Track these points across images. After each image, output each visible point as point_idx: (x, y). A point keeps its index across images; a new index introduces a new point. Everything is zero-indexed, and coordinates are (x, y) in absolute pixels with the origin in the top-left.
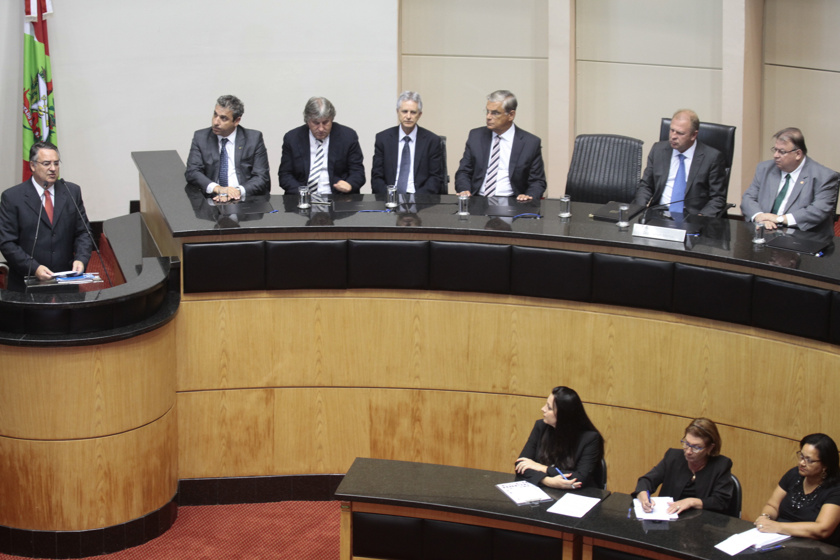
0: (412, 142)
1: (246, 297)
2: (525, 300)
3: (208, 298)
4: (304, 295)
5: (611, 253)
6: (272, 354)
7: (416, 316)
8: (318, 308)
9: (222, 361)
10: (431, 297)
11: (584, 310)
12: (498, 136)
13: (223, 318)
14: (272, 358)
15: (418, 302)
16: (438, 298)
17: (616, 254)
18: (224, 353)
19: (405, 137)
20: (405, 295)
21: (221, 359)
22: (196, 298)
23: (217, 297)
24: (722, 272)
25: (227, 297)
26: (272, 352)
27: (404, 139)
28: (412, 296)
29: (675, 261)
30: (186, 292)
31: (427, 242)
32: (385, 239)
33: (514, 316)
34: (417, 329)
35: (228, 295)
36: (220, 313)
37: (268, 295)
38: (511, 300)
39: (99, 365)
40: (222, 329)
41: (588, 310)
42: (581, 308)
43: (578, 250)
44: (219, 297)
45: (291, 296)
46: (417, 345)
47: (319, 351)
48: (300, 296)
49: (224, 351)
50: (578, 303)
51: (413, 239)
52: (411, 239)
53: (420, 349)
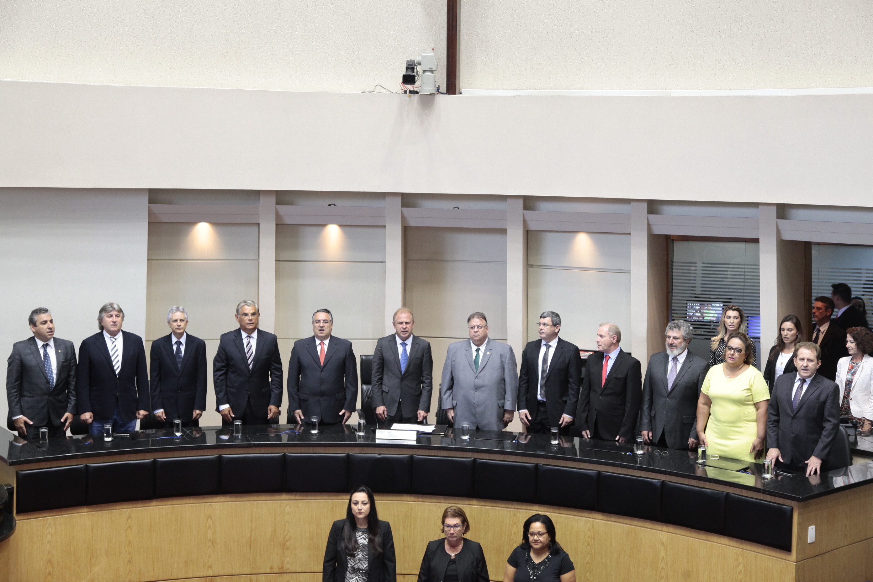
0: (183, 345)
1: (69, 513)
2: (296, 495)
3: (37, 516)
4: (117, 508)
5: (362, 453)
6: (90, 560)
7: (210, 517)
8: (129, 517)
9: (47, 569)
10: (221, 500)
11: (342, 499)
12: (248, 336)
13: (49, 533)
14: (90, 563)
15: (211, 505)
16: (226, 501)
17: (366, 453)
18: (49, 563)
19: (177, 341)
20: (200, 501)
21: (47, 568)
22: (26, 517)
23: (44, 515)
24: (450, 459)
25: (53, 515)
26: (91, 558)
28: (205, 500)
29: (412, 454)
30: (18, 513)
31: (218, 456)
33: (287, 509)
34: (210, 527)
35: (54, 512)
36: (47, 529)
37: (88, 510)
38: (284, 496)
40: (49, 542)
41: (345, 499)
42: (340, 497)
43: (337, 452)
44: (46, 515)
45: (107, 509)
46: (210, 540)
47: (129, 553)
48: (114, 508)
49: (49, 561)
50: (337, 493)
51: (207, 455)
52: (205, 455)
53: (212, 543)
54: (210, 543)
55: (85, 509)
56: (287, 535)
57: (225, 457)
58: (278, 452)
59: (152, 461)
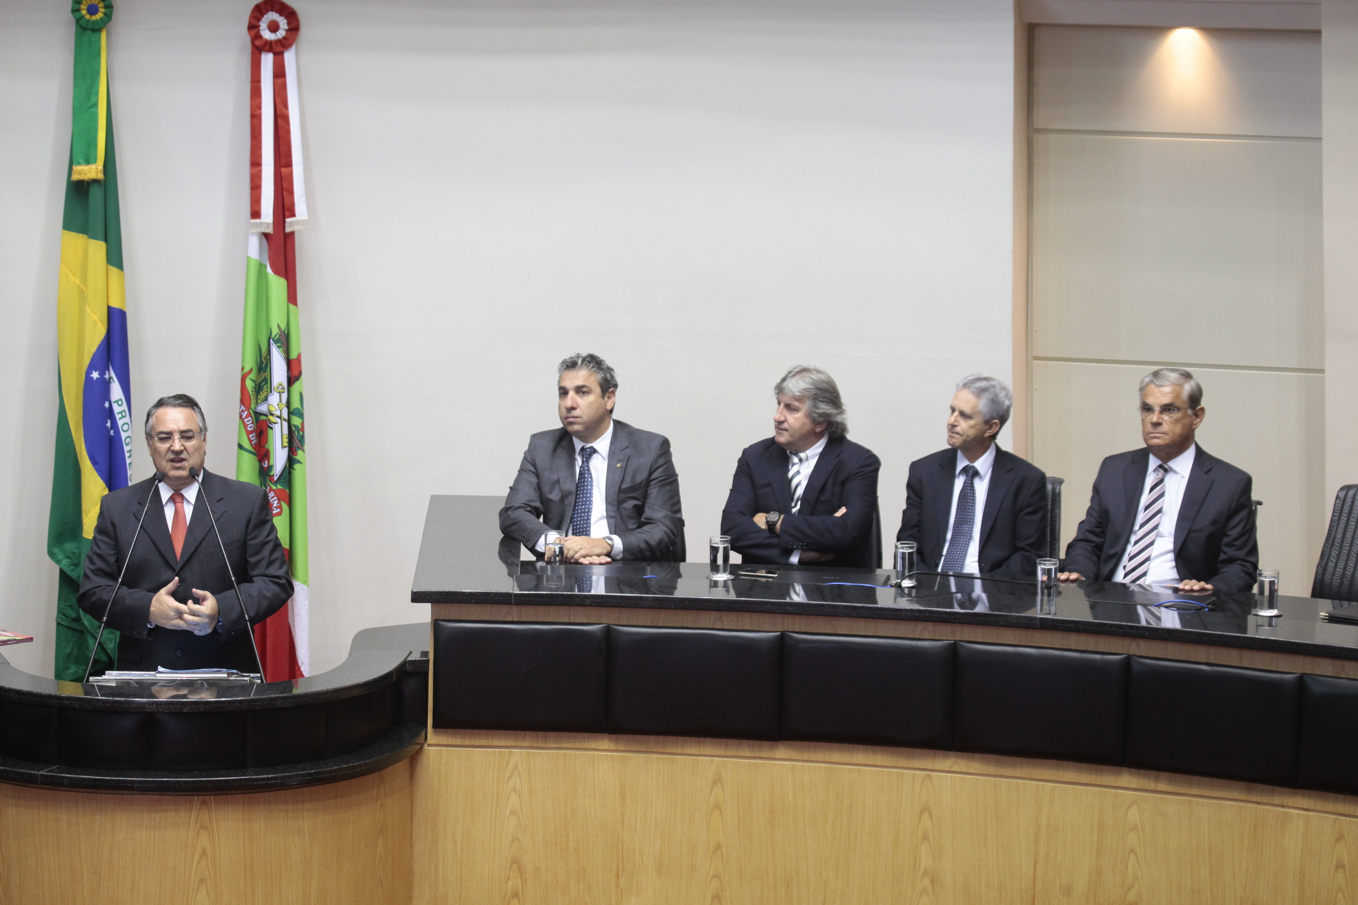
1: (565, 745)
2: (1157, 779)
3: (484, 742)
4: (688, 750)
5: (1342, 676)
6: (618, 877)
7: (925, 809)
8: (717, 781)
9: (510, 883)
10: (956, 768)
11: (1283, 806)
12: (1160, 466)
13: (514, 789)
14: (617, 885)
15: (929, 776)
16: (971, 771)
18: (515, 867)
19: (967, 466)
20: (902, 762)
21: (508, 879)
22: (459, 741)
23: (503, 743)
25: (525, 744)
26: (618, 872)
27: (965, 470)
28: (916, 763)
30: (435, 726)
31: (950, 644)
32: (862, 633)
33: (1133, 815)
34: (925, 838)
35: (528, 739)
36: (509, 779)
37: (612, 746)
38: (1127, 779)
39: (204, 840)
40: (513, 812)
41: (1291, 805)
42: (1277, 800)
43: (1270, 668)
44: (509, 743)
45: (661, 750)
46: (925, 873)
47: (715, 876)
48: (679, 751)
49: (515, 861)
50: (1270, 787)
51: (922, 637)
52: (917, 637)
53: (933, 882)
54: (926, 881)
55: (604, 743)
56: (1130, 888)
57: (968, 649)
58: (1112, 651)
59: (776, 636)
